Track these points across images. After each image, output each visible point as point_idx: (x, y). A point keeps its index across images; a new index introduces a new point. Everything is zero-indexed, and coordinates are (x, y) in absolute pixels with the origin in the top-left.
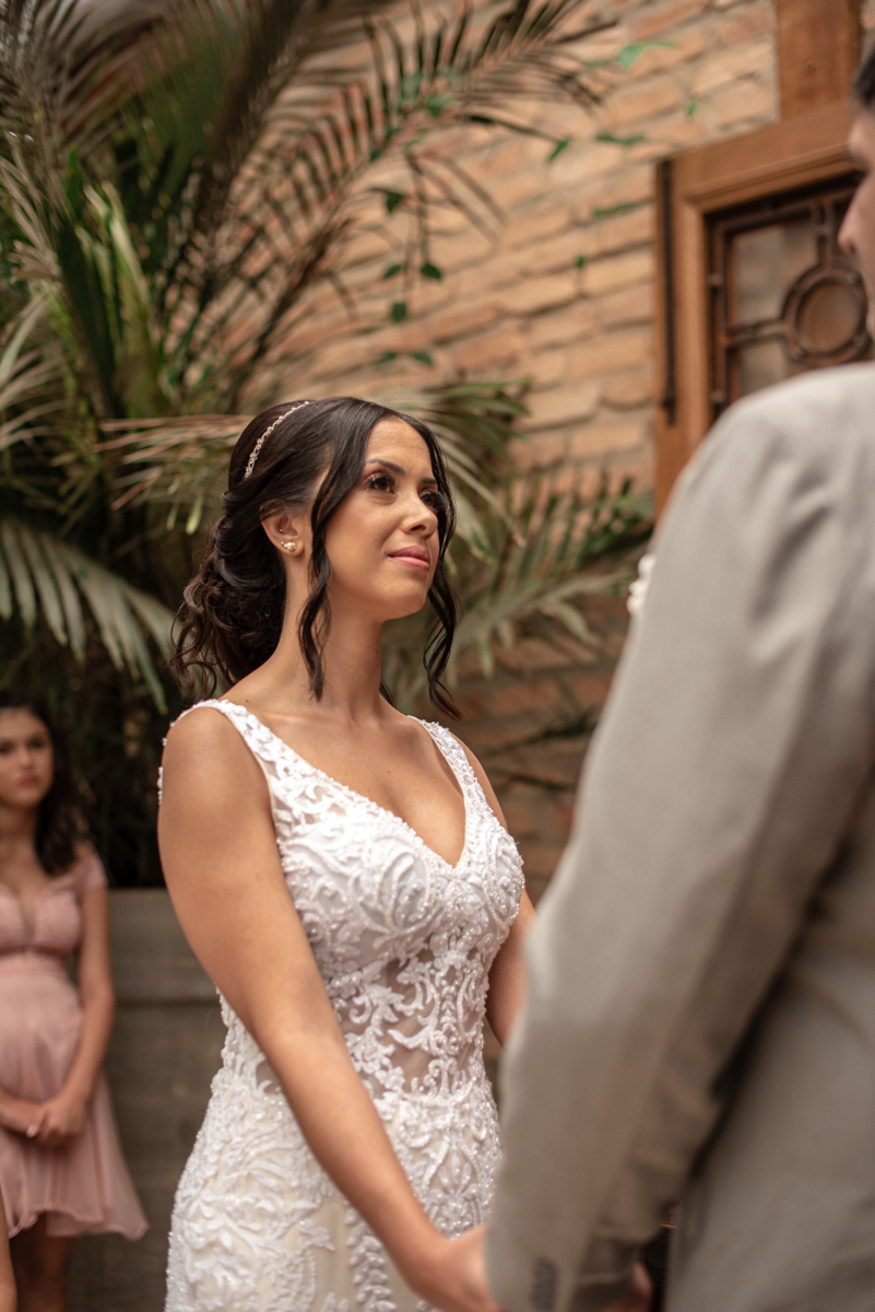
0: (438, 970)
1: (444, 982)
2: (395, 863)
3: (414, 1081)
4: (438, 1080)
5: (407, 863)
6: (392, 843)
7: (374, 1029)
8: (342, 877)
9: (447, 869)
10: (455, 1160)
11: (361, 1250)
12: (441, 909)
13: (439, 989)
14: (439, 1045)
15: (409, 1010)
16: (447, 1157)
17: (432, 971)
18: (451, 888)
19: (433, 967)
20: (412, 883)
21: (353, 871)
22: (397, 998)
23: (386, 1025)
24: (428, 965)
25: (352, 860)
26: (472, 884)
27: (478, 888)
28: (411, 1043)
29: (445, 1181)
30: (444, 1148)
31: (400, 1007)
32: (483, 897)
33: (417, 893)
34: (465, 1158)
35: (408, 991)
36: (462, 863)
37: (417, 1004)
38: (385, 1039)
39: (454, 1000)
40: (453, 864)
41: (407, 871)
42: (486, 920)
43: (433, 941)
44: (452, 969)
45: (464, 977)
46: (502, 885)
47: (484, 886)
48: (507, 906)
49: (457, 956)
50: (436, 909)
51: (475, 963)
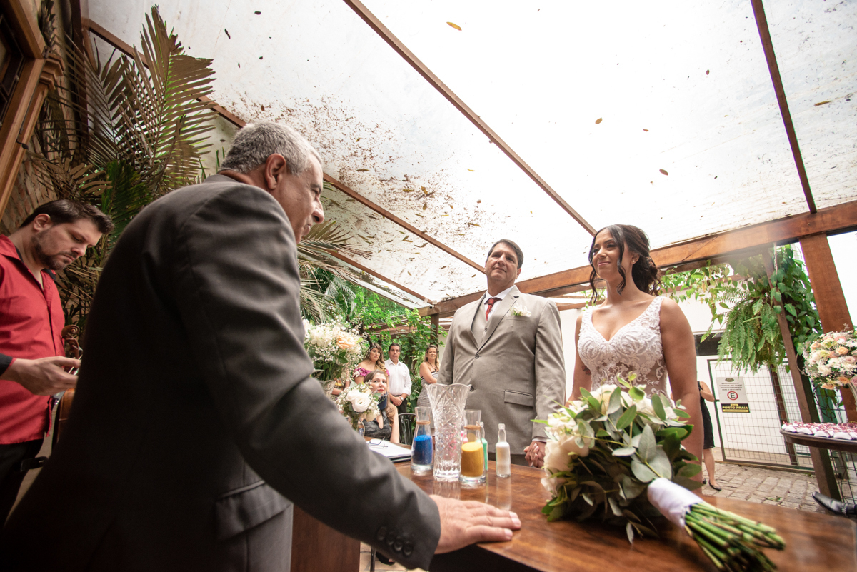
0: (608, 368)
5: (589, 343)
6: (587, 339)
9: (606, 342)
12: (601, 354)
13: (608, 373)
17: (606, 369)
18: (605, 347)
20: (590, 347)
22: (599, 375)
24: (606, 367)
26: (612, 346)
27: (614, 346)
33: (592, 350)
36: (610, 341)
39: (614, 376)
40: (608, 341)
41: (589, 345)
42: (618, 355)
43: (605, 361)
44: (611, 368)
45: (617, 370)
46: (623, 345)
47: (616, 345)
48: (627, 350)
49: (612, 365)
50: (599, 353)
51: (621, 367)
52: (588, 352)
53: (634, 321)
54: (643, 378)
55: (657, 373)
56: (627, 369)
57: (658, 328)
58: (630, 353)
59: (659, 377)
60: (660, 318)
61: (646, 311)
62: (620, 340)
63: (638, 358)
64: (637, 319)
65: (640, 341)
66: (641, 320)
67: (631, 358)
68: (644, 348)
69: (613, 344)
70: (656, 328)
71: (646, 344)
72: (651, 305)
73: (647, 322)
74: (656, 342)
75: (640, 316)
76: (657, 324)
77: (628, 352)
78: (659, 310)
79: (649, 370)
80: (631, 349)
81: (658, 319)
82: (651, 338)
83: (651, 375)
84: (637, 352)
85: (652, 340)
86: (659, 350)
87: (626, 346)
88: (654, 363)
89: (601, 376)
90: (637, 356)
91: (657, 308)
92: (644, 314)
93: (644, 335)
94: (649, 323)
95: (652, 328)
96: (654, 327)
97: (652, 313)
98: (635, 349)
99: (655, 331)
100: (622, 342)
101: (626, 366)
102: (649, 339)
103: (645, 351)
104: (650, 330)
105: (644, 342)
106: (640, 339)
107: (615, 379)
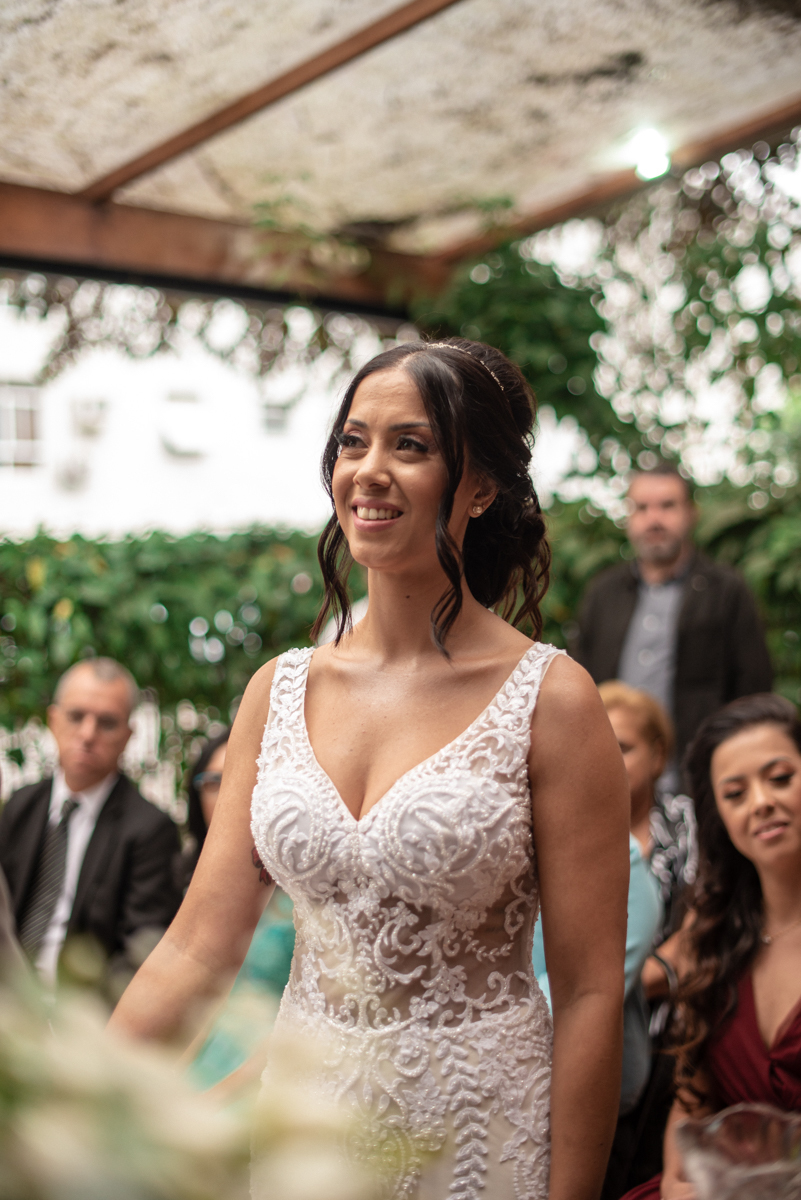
0: (351, 913)
1: (355, 925)
4: (354, 1012)
5: (291, 816)
6: (284, 798)
7: (311, 955)
9: (351, 822)
12: (330, 861)
13: (351, 930)
14: (353, 981)
15: (329, 943)
17: (347, 913)
19: (346, 910)
20: (297, 834)
22: (322, 932)
23: (316, 953)
24: (344, 906)
26: (370, 838)
27: (375, 843)
28: (330, 974)
30: (353, 1075)
31: (324, 940)
32: (378, 851)
33: (300, 846)
34: (381, 1089)
36: (365, 820)
37: (336, 940)
38: (316, 966)
39: (371, 942)
40: (357, 817)
41: (287, 828)
42: (388, 873)
43: (345, 886)
44: (362, 914)
45: (382, 923)
46: (406, 842)
47: (381, 841)
48: (416, 861)
49: (366, 904)
50: (323, 859)
51: (396, 911)
52: (285, 850)
53: (444, 752)
54: (465, 944)
55: (508, 919)
56: (413, 920)
57: (525, 772)
58: (423, 871)
59: (511, 931)
60: (533, 737)
61: (491, 707)
62: (396, 824)
63: (449, 887)
64: (458, 741)
65: (460, 832)
66: (471, 745)
67: (426, 886)
68: (472, 853)
69: (374, 834)
70: (514, 775)
71: (478, 838)
72: (508, 684)
73: (488, 752)
74: (512, 827)
75: (471, 730)
76: (519, 759)
77: (419, 867)
78: (531, 705)
79: (484, 916)
80: (429, 859)
81: (525, 740)
82: (497, 816)
83: (489, 932)
84: (447, 868)
85: (499, 823)
86: (519, 851)
87: (415, 844)
88: (501, 891)
90: (448, 881)
91: (526, 697)
92: (481, 720)
93: (476, 807)
94: (494, 758)
95: (502, 778)
96: (507, 770)
97: (508, 717)
98: (441, 858)
99: (513, 786)
100: (400, 832)
101: (411, 907)
102: (489, 823)
103: (473, 865)
104: (495, 786)
105: (471, 832)
106: (459, 824)
107: (377, 953)
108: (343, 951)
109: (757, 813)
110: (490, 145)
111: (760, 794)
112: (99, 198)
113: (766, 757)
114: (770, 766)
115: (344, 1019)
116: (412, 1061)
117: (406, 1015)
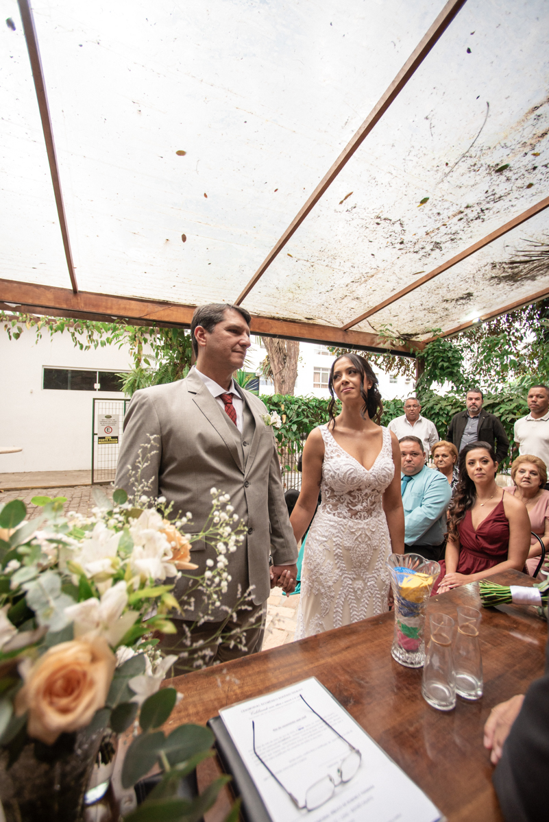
0: (363, 493)
1: (364, 496)
2: (348, 471)
3: (353, 517)
4: (360, 517)
5: (352, 471)
6: (349, 466)
7: (345, 503)
8: (335, 473)
9: (366, 471)
10: (363, 536)
11: (336, 552)
13: (362, 497)
14: (361, 509)
15: (354, 501)
16: (361, 535)
17: (361, 493)
18: (366, 476)
20: (354, 475)
21: (338, 472)
22: (351, 498)
23: (348, 503)
25: (338, 469)
27: (374, 476)
28: (353, 508)
29: (360, 540)
30: (360, 532)
31: (352, 500)
32: (376, 478)
33: (354, 478)
34: (367, 535)
35: (354, 497)
36: (371, 470)
37: (356, 500)
38: (348, 507)
39: (367, 500)
40: (368, 470)
41: (351, 473)
42: (377, 483)
43: (361, 487)
47: (377, 476)
49: (368, 491)
50: (360, 481)
52: (350, 479)
53: (381, 452)
66: (385, 451)
69: (374, 474)
75: (383, 447)
76: (392, 454)
81: (392, 450)
87: (384, 476)
89: (354, 499)
107: (369, 502)
108: (359, 502)
109: (477, 469)
110: (435, 317)
111: (478, 465)
112: (345, 330)
113: (481, 456)
114: (483, 458)
115: (357, 519)
116: (373, 527)
117: (371, 516)
